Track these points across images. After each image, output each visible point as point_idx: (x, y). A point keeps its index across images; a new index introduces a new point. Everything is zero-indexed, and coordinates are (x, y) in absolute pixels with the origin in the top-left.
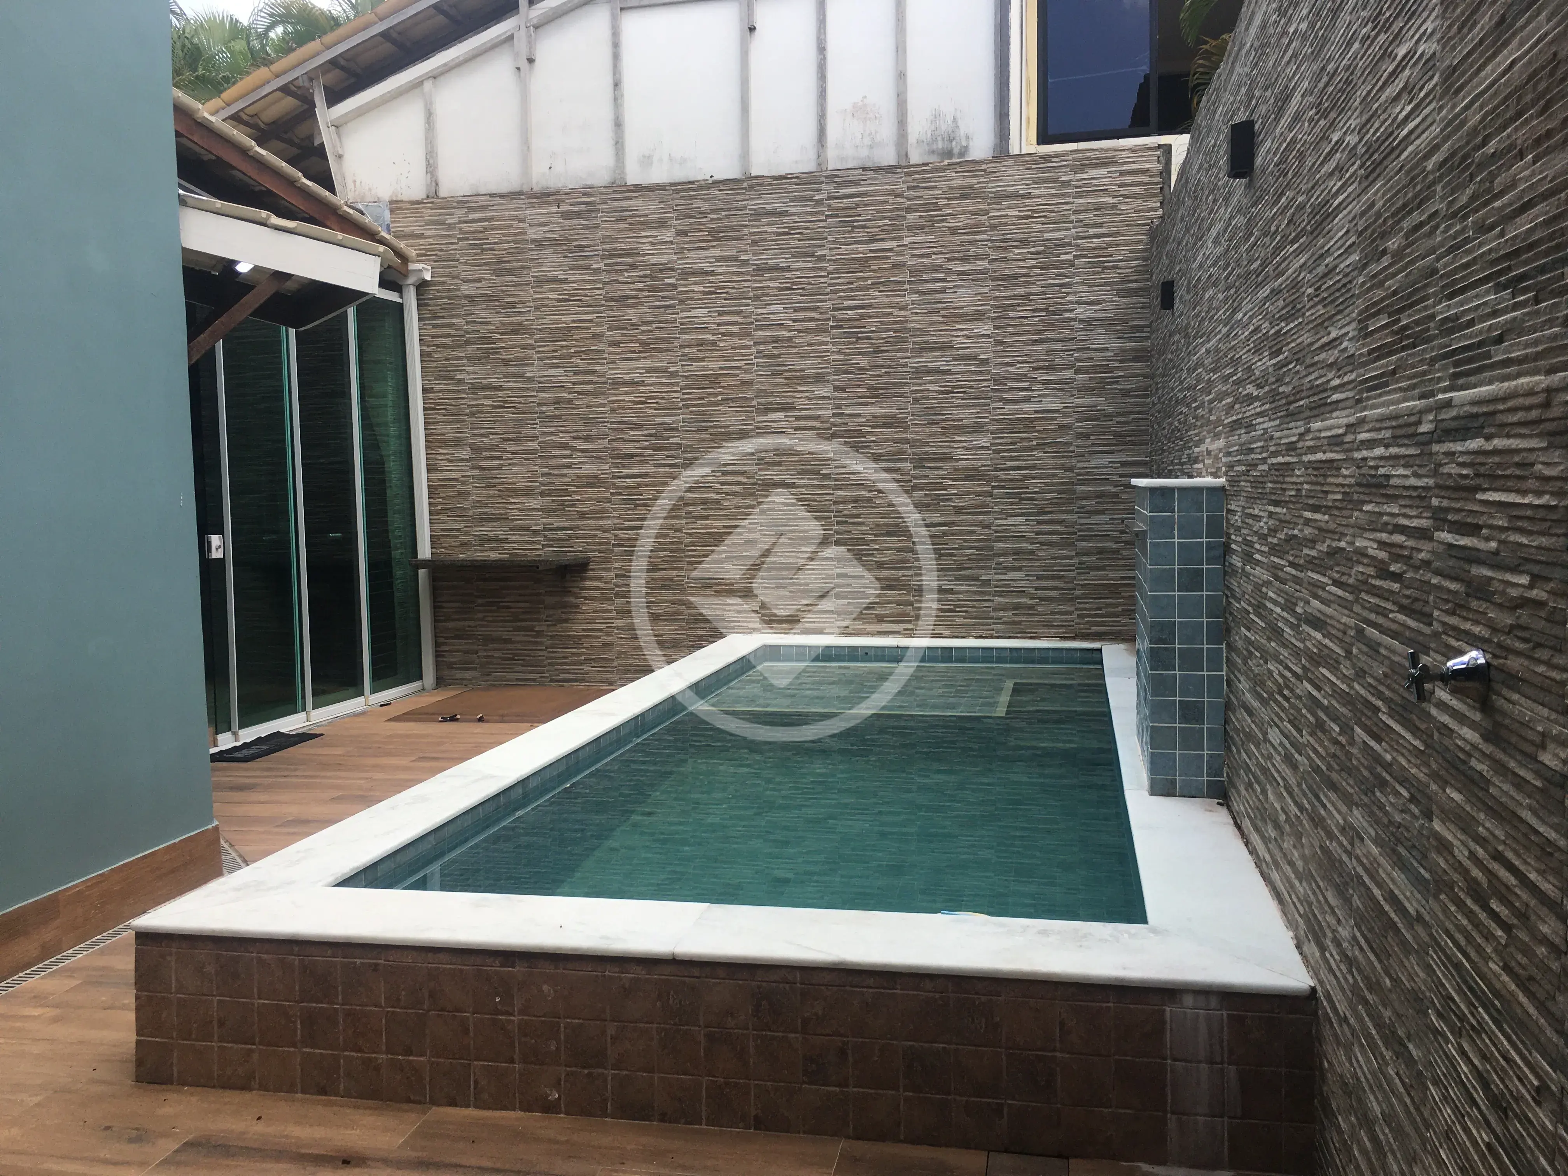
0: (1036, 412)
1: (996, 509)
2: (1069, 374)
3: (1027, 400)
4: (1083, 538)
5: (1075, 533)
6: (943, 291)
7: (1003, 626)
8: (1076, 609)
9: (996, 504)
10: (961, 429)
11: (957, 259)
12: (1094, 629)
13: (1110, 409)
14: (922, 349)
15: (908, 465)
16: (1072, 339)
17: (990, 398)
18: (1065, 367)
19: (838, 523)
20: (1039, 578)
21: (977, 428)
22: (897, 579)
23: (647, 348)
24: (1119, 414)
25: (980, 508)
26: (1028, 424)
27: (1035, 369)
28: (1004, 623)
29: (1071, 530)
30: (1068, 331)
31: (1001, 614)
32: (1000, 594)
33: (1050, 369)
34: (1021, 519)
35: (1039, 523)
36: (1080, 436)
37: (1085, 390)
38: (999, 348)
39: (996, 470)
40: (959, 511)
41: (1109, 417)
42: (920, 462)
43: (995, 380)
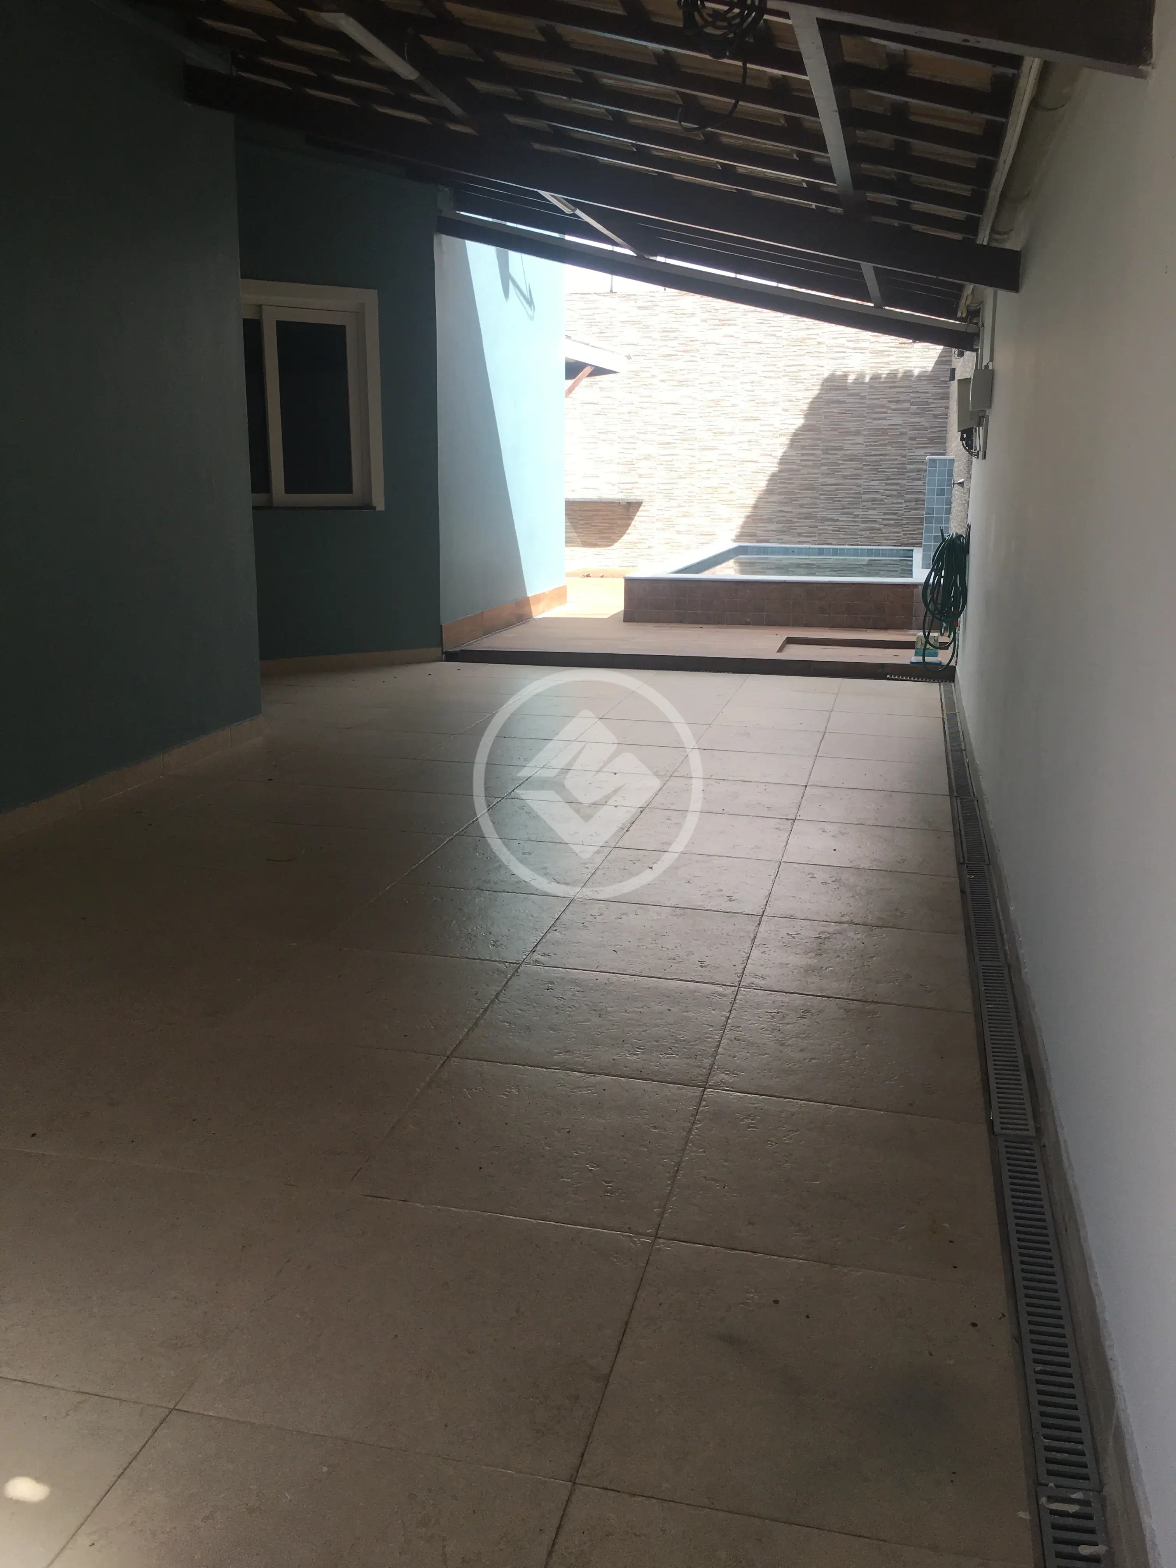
0: (889, 425)
1: (864, 476)
2: (907, 405)
3: (885, 419)
4: (908, 493)
5: (905, 490)
6: (844, 358)
7: (865, 539)
8: (903, 531)
9: (865, 474)
10: (849, 433)
11: (853, 341)
12: (911, 541)
13: (927, 425)
14: (831, 390)
15: (819, 452)
16: (911, 386)
17: (865, 417)
18: (905, 401)
19: (781, 483)
20: (885, 514)
21: (858, 433)
22: (810, 514)
23: (681, 384)
24: (931, 427)
25: (856, 477)
26: (884, 431)
27: (890, 402)
28: (865, 538)
29: (902, 489)
30: (908, 382)
31: (863, 533)
32: (863, 522)
33: (897, 402)
34: (877, 482)
35: (887, 484)
36: (911, 439)
37: (915, 414)
38: (872, 390)
39: (866, 456)
40: (845, 477)
41: (926, 429)
42: (826, 451)
43: (869, 407)
